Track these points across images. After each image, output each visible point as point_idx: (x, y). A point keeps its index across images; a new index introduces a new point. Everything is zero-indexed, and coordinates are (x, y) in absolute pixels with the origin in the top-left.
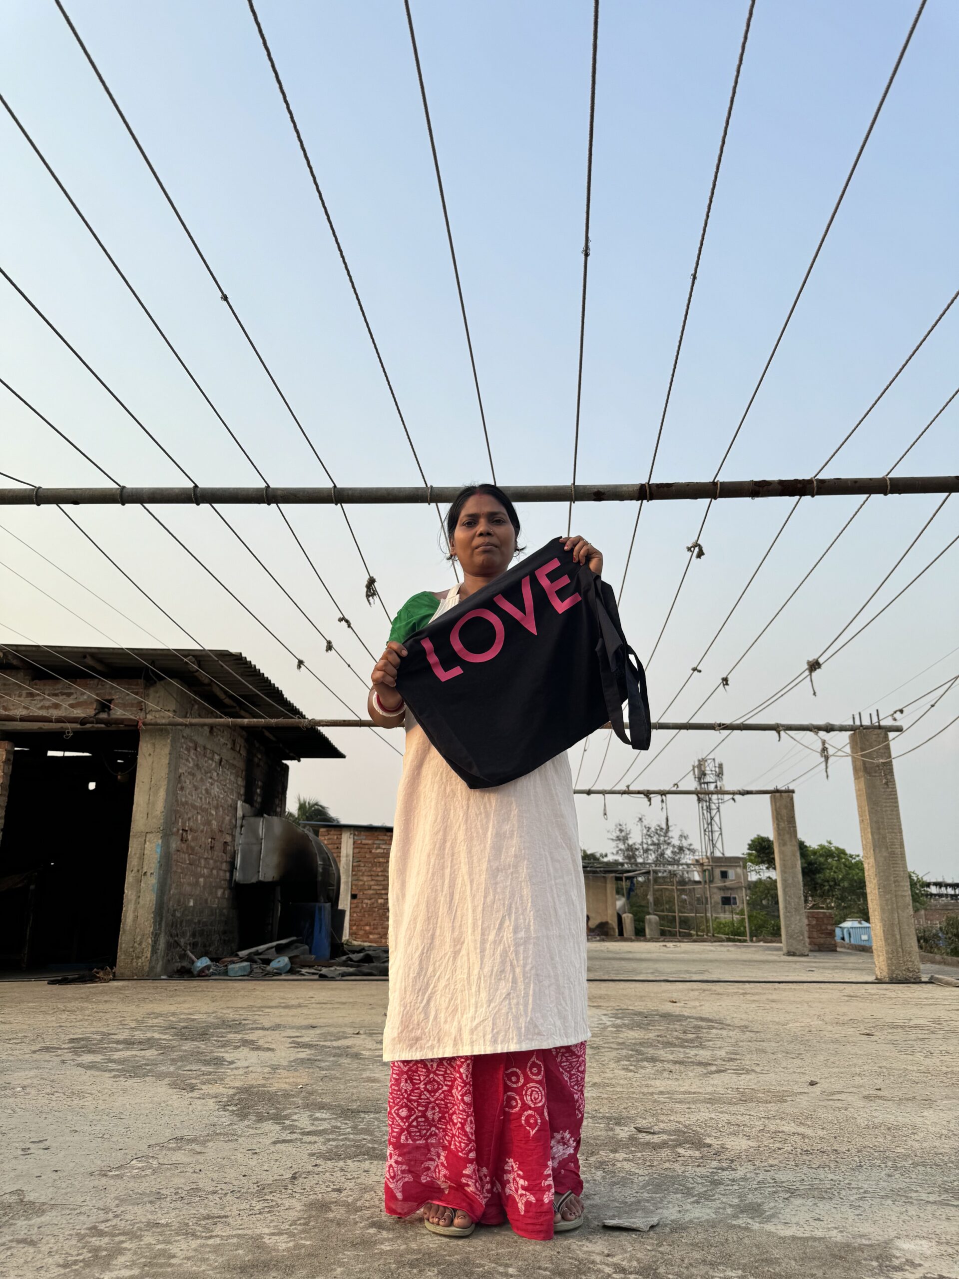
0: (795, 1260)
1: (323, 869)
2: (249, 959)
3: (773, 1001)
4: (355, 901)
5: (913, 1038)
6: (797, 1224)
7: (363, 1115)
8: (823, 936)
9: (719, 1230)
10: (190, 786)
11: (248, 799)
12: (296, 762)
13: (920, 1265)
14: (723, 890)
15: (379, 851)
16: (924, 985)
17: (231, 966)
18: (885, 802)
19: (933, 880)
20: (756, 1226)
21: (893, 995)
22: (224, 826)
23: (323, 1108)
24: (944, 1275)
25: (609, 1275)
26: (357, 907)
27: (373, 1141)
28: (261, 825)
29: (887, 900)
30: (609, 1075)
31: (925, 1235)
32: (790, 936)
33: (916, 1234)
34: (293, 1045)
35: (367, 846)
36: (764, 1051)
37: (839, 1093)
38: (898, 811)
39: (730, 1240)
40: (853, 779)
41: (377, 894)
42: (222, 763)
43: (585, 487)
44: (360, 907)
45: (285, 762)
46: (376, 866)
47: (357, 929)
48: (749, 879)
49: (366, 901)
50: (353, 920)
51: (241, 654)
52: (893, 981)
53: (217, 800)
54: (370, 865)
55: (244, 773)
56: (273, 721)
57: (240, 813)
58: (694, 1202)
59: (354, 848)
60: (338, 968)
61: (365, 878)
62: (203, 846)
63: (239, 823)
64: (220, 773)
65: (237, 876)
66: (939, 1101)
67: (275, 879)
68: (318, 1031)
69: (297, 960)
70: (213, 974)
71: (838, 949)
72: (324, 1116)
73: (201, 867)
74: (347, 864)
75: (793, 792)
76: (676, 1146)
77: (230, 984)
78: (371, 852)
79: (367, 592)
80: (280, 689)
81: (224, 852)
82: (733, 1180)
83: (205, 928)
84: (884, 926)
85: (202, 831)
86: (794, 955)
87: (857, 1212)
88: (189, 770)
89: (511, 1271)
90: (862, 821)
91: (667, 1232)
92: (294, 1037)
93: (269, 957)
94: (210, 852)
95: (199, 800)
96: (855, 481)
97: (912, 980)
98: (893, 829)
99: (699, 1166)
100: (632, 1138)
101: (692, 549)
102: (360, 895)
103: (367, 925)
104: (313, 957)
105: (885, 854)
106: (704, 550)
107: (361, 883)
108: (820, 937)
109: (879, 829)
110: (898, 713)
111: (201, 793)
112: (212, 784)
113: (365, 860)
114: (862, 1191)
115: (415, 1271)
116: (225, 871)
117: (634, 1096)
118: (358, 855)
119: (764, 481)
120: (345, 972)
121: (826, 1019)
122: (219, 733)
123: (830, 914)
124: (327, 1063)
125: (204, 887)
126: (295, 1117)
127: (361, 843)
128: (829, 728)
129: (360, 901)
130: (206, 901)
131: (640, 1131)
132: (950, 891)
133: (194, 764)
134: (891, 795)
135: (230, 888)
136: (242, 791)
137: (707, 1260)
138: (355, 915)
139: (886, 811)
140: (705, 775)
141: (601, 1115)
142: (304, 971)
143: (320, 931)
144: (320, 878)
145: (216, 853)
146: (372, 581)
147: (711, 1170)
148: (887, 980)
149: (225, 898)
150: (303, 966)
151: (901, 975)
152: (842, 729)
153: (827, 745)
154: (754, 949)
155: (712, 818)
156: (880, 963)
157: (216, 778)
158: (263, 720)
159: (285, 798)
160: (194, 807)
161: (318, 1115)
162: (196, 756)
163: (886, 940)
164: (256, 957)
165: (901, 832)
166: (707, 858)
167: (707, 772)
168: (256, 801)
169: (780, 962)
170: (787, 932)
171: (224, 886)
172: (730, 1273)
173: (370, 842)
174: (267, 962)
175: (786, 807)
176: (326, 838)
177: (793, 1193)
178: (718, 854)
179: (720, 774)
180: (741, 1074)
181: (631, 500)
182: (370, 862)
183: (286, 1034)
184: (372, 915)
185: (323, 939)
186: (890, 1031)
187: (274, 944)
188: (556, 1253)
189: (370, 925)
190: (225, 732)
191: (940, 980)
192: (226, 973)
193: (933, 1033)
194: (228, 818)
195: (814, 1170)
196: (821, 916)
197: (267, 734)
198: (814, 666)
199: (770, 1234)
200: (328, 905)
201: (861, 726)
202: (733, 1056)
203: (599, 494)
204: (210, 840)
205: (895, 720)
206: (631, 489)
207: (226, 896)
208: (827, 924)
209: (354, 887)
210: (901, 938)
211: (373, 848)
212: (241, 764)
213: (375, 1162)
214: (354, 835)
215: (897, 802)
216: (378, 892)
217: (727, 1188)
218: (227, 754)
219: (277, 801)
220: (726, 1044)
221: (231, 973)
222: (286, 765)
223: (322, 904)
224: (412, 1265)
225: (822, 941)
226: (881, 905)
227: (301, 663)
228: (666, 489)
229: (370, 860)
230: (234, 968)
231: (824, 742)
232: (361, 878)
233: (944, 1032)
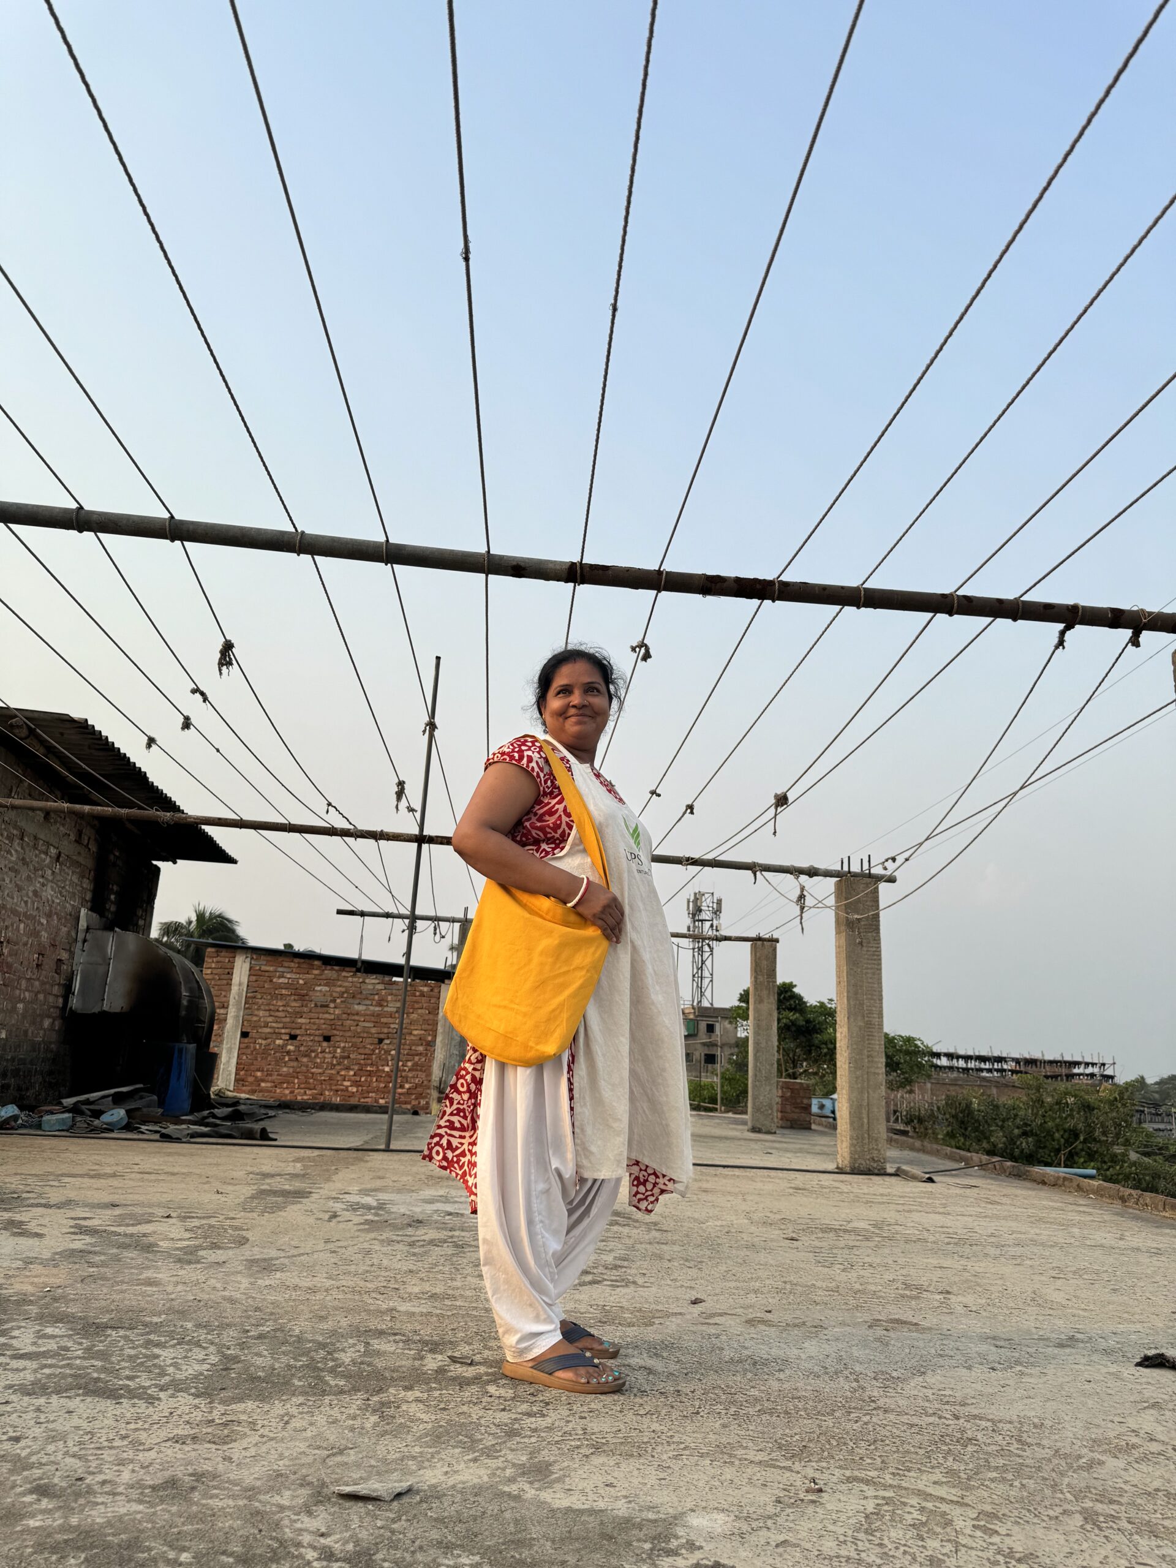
0: (553, 1541)
1: (189, 1001)
2: (75, 1110)
3: (705, 1191)
4: (246, 1040)
5: (841, 1246)
6: (582, 1491)
7: (109, 1332)
8: (797, 1110)
9: (480, 1500)
10: (10, 886)
11: (97, 906)
12: (170, 863)
13: (700, 1548)
14: (708, 1046)
15: (281, 980)
16: (887, 1178)
17: (46, 1118)
18: (867, 964)
19: (945, 1051)
20: (530, 1493)
21: (844, 1188)
22: (58, 939)
23: (61, 1321)
24: (722, 1561)
25: (309, 1563)
26: (247, 1047)
27: (103, 1369)
28: (111, 942)
29: (857, 1078)
30: (458, 1284)
31: (726, 1507)
32: (757, 1110)
33: (717, 1505)
34: (72, 1230)
35: (267, 974)
36: (660, 1257)
37: (721, 1315)
38: (880, 974)
39: (489, 1512)
40: (834, 932)
41: (275, 1033)
42: (61, 859)
43: (501, 557)
44: (252, 1049)
45: (155, 862)
46: (277, 999)
47: (245, 1074)
48: (739, 1035)
49: (260, 1041)
50: (241, 1064)
51: (86, 720)
52: (855, 1171)
53: (51, 906)
54: (269, 997)
55: (92, 873)
56: (124, 811)
57: (83, 924)
58: (471, 1460)
59: (249, 975)
60: (191, 1127)
61: (261, 1013)
62: (25, 963)
63: (81, 936)
64: (57, 871)
65: (75, 1002)
66: (830, 1329)
67: (124, 1010)
68: (117, 1211)
69: (138, 1113)
70: (22, 1126)
71: (813, 1127)
72: (57, 1332)
73: (20, 990)
74: (240, 995)
75: (777, 941)
76: (488, 1382)
77: (39, 1141)
78: (271, 981)
79: (220, 659)
80: (143, 770)
81: (56, 972)
82: (535, 1430)
83: (21, 1066)
84: (851, 1106)
85: (25, 944)
86: (759, 1131)
87: (662, 1475)
88: (11, 865)
89: (185, 1557)
90: (839, 983)
91: (415, 1501)
92: (79, 1219)
93: (102, 1108)
94: (35, 971)
95: (23, 904)
96: (824, 588)
97: (876, 1171)
98: (872, 995)
99: (504, 1410)
100: (441, 1371)
101: (637, 649)
102: (253, 1033)
103: (258, 1070)
104: (160, 1111)
105: (862, 1024)
106: (652, 652)
107: (255, 1018)
108: (793, 1112)
109: (856, 993)
110: (890, 861)
111: (27, 895)
112: (43, 885)
113: (263, 990)
114: (682, 1446)
115: (54, 1558)
116: (57, 996)
117: (474, 1313)
118: (255, 984)
119: (718, 577)
120: (196, 1133)
121: (755, 1217)
122: (59, 819)
123: (808, 1085)
124: (103, 1258)
125: (24, 1016)
126: (16, 1333)
127: (260, 970)
128: (812, 872)
129: (253, 1040)
130: (26, 1032)
131: (455, 1362)
132: (961, 1063)
133: (18, 858)
134: (874, 955)
135: (62, 1017)
136: (89, 896)
137: (445, 1541)
138: (244, 1057)
139: (867, 973)
140: (701, 911)
141: (418, 1338)
142: (144, 1128)
143: (178, 1079)
144: (183, 1013)
145: (44, 972)
146: (228, 646)
147: (514, 1416)
148: (848, 1170)
149: (54, 1030)
150: (144, 1123)
151: (864, 1164)
152: (827, 874)
153: (805, 893)
154: (717, 1121)
155: (703, 962)
156: (843, 1147)
157: (50, 878)
158: (110, 809)
159: (153, 908)
160: (15, 912)
161: (49, 1330)
162: (22, 848)
163: (852, 1123)
164: (84, 1107)
165: (881, 1000)
166: (693, 1008)
167: (703, 908)
168: (109, 910)
169: (739, 1139)
170: (754, 1104)
171: (54, 1015)
172: (464, 1560)
173: (271, 969)
174: (97, 1114)
175: (767, 958)
176: (215, 960)
177: (598, 1448)
178: (706, 1004)
179: (717, 912)
180: (618, 1286)
181: (558, 581)
182: (270, 994)
183: (73, 1214)
184: (266, 1058)
185: (181, 1089)
186: (820, 1235)
187: (112, 1091)
188: (256, 1532)
189: (263, 1071)
190: (68, 819)
191: (906, 1173)
192: (39, 1126)
193: (867, 1239)
194: (64, 930)
195: (639, 1417)
196: (797, 1087)
197: (129, 825)
198: (782, 801)
199: (542, 1504)
200: (192, 1047)
201: (849, 872)
202: (619, 1263)
203: (519, 569)
204: (36, 956)
205: (885, 869)
206: (558, 567)
207: (57, 1028)
208: (803, 1098)
209: (245, 1023)
210: (868, 1123)
211: (274, 977)
212: (89, 863)
213: (89, 1399)
214: (252, 958)
215: (880, 964)
216: (277, 1030)
217: (522, 1441)
218: (68, 847)
219: (140, 912)
220: (620, 1246)
221: (45, 1126)
222: (156, 866)
223: (184, 1045)
224: (54, 1549)
225: (795, 1116)
226: (850, 1082)
227: (151, 741)
228: (601, 572)
229: (269, 991)
230: (50, 1120)
231: (802, 889)
232: (256, 1012)
233: (880, 1239)
